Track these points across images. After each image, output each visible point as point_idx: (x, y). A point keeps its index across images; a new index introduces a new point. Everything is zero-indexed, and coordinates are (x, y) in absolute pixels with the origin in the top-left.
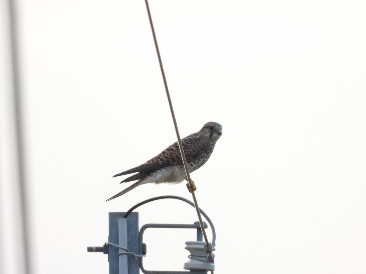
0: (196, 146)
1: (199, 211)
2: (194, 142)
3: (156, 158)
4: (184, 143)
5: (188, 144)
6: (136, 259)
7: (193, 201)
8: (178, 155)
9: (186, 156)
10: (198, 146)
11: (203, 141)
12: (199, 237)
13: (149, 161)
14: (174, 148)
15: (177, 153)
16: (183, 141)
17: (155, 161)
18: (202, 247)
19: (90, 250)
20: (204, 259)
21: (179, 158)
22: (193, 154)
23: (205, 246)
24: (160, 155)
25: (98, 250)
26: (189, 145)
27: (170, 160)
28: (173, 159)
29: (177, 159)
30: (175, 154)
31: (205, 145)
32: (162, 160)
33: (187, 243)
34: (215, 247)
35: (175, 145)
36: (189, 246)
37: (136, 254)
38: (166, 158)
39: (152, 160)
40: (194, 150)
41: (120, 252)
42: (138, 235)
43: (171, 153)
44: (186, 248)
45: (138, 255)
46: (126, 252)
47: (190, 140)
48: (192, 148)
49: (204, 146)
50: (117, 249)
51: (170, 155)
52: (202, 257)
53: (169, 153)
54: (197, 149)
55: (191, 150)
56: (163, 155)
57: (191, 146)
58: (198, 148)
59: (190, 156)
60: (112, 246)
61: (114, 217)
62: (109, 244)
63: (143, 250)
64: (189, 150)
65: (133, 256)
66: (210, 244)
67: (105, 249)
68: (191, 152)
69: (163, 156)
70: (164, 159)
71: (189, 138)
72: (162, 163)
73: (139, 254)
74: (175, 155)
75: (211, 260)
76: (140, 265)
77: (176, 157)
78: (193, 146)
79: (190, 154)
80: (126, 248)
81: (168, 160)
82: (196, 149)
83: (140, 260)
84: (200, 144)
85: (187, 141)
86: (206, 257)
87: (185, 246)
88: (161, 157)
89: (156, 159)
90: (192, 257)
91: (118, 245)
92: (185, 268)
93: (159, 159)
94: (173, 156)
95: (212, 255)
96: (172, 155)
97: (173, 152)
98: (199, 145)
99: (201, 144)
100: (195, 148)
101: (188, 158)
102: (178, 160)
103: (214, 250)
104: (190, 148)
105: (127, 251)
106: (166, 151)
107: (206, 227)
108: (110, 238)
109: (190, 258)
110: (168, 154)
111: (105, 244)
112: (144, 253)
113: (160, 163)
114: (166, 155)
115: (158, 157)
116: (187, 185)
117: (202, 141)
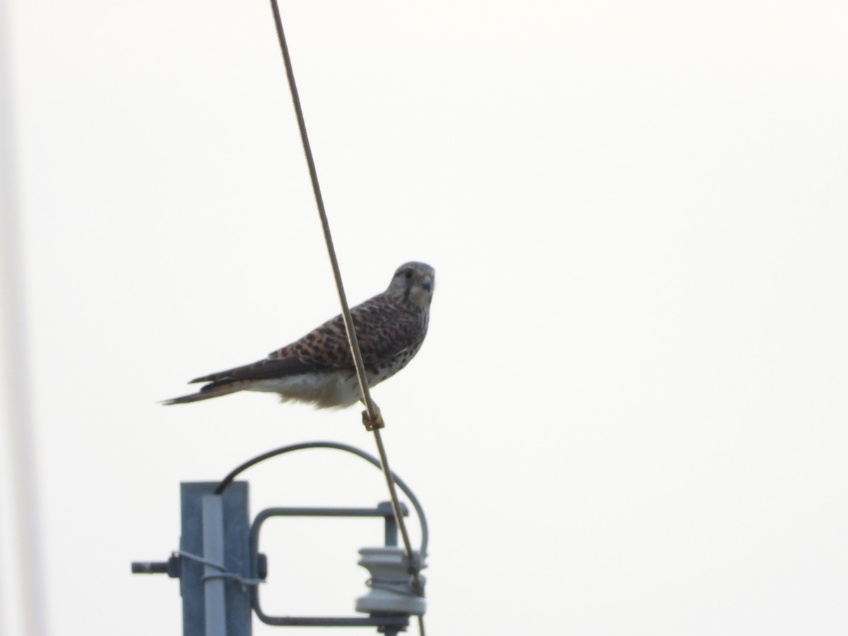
0: (388, 330)
1: (392, 479)
2: (384, 318)
3: (292, 346)
4: (359, 319)
5: (368, 324)
6: (244, 589)
7: (377, 456)
8: (344, 346)
9: (363, 351)
10: (391, 329)
11: (404, 320)
12: (390, 538)
13: (275, 354)
14: (336, 330)
15: (341, 341)
16: (358, 314)
17: (290, 355)
18: (398, 560)
19: (138, 568)
20: (401, 588)
21: (345, 353)
22: (379, 347)
23: (404, 557)
24: (302, 340)
25: (156, 568)
26: (372, 325)
27: (325, 356)
28: (331, 354)
29: (340, 356)
30: (336, 343)
31: (408, 329)
32: (305, 352)
33: (364, 552)
34: (428, 561)
35: (338, 322)
36: (368, 559)
37: (244, 576)
38: (316, 349)
39: (284, 351)
40: (381, 339)
41: (208, 572)
42: (247, 534)
43: (328, 340)
44: (362, 564)
45: (248, 581)
46: (219, 573)
47: (373, 311)
48: (378, 333)
49: (405, 330)
50: (200, 567)
51: (326, 345)
52: (398, 583)
53: (324, 339)
54: (390, 336)
55: (376, 339)
56: (308, 341)
57: (376, 327)
58: (393, 334)
59: (371, 351)
60: (187, 559)
61: (192, 494)
62: (181, 556)
63: (259, 568)
64: (372, 337)
65: (236, 582)
66: (416, 553)
67: (172, 567)
68: (373, 341)
69: (310, 345)
70: (311, 351)
71: (370, 308)
72: (304, 359)
73: (252, 577)
74: (336, 346)
75: (417, 589)
76: (253, 603)
77: (340, 349)
78: (380, 330)
79: (373, 347)
80: (220, 563)
81: (319, 354)
82: (386, 337)
83: (253, 592)
84: (397, 326)
85: (366, 315)
86: (405, 583)
87: (358, 557)
88: (305, 347)
89: (292, 349)
90: (375, 583)
91: (202, 555)
92: (359, 609)
93: (299, 351)
94: (333, 347)
95: (420, 579)
96: (331, 344)
97: (333, 338)
98: (394, 327)
99: (401, 326)
100: (385, 333)
101: (367, 355)
102: (343, 359)
103: (425, 567)
104: (373, 332)
105: (223, 571)
106: (317, 334)
107: (406, 513)
108: (185, 541)
109: (369, 586)
110: (320, 342)
111: (173, 554)
112: (262, 574)
113: (301, 359)
114: (315, 343)
115: (298, 346)
116: (364, 414)
117: (401, 319)
